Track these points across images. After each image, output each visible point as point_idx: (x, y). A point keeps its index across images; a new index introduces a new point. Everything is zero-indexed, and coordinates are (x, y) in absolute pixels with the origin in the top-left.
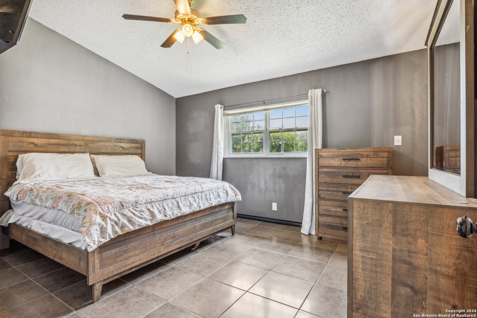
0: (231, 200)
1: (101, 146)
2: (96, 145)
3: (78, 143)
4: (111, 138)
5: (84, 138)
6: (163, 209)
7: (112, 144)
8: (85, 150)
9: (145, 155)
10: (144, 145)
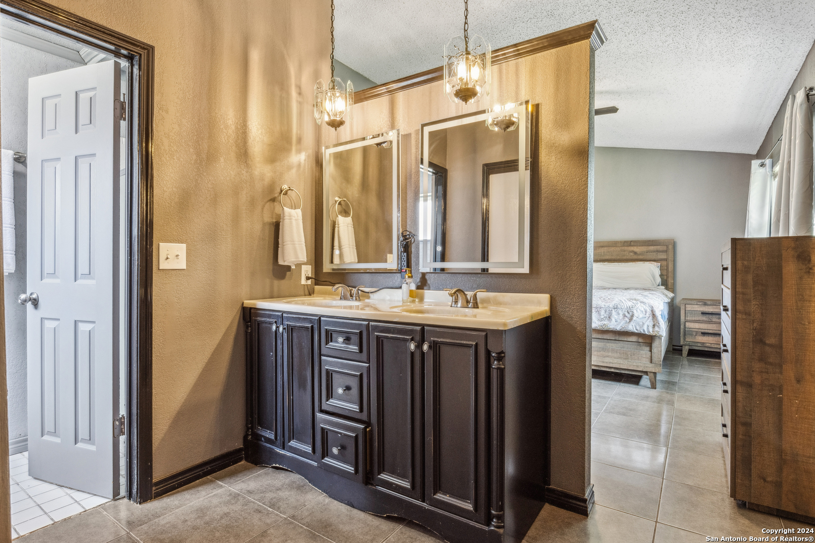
0: (637, 330)
4: (617, 241)
9: (674, 261)
10: (670, 247)
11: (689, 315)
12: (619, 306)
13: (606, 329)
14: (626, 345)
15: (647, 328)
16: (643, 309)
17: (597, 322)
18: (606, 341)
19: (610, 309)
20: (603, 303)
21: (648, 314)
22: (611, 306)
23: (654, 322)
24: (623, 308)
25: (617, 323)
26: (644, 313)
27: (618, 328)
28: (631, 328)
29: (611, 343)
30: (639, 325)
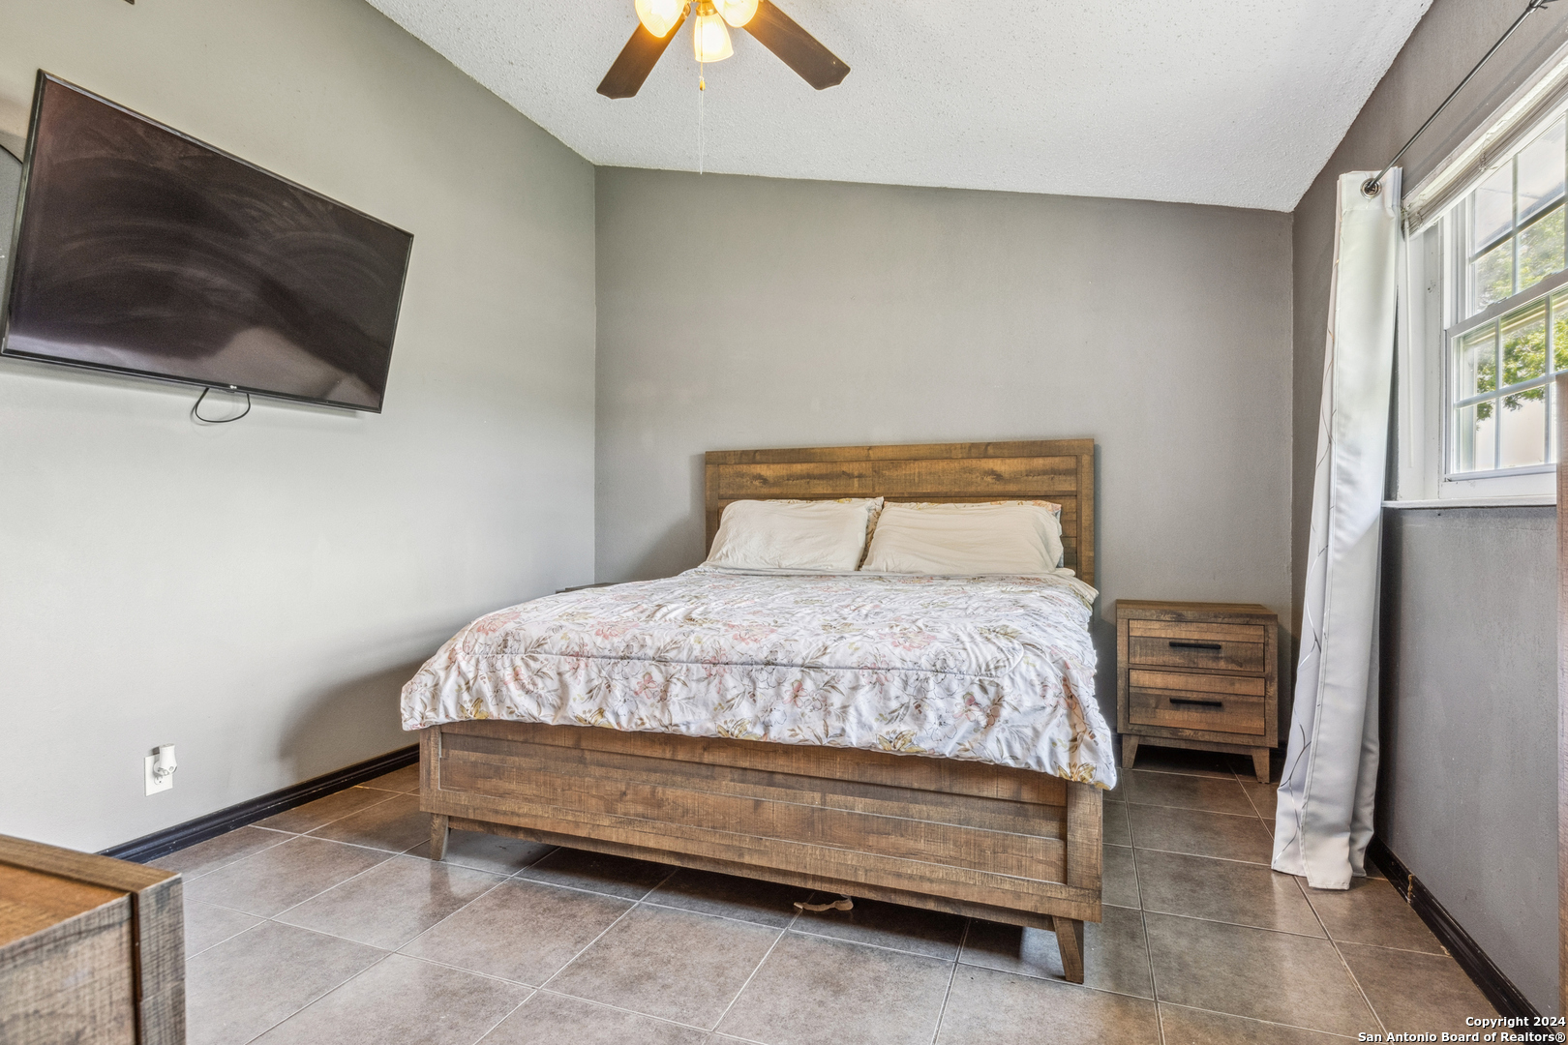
0: (1014, 758)
1: (919, 473)
2: (904, 472)
3: (854, 468)
5: (871, 452)
6: (603, 686)
7: (956, 465)
8: (874, 488)
9: (1094, 498)
10: (1086, 459)
11: (1138, 648)
12: (951, 662)
13: (904, 749)
14: (977, 812)
15: (1050, 753)
16: (1033, 676)
17: (875, 725)
18: (908, 794)
19: (922, 676)
20: (898, 651)
21: (1050, 693)
22: (924, 662)
23: (1073, 726)
24: (964, 669)
25: (946, 729)
26: (1038, 689)
27: (948, 750)
28: (994, 749)
29: (925, 803)
30: (1022, 739)
